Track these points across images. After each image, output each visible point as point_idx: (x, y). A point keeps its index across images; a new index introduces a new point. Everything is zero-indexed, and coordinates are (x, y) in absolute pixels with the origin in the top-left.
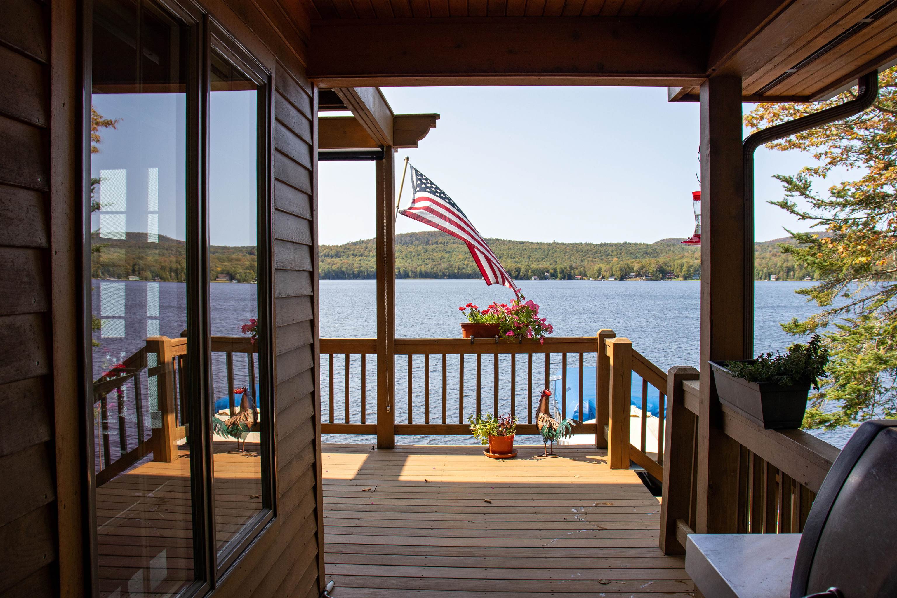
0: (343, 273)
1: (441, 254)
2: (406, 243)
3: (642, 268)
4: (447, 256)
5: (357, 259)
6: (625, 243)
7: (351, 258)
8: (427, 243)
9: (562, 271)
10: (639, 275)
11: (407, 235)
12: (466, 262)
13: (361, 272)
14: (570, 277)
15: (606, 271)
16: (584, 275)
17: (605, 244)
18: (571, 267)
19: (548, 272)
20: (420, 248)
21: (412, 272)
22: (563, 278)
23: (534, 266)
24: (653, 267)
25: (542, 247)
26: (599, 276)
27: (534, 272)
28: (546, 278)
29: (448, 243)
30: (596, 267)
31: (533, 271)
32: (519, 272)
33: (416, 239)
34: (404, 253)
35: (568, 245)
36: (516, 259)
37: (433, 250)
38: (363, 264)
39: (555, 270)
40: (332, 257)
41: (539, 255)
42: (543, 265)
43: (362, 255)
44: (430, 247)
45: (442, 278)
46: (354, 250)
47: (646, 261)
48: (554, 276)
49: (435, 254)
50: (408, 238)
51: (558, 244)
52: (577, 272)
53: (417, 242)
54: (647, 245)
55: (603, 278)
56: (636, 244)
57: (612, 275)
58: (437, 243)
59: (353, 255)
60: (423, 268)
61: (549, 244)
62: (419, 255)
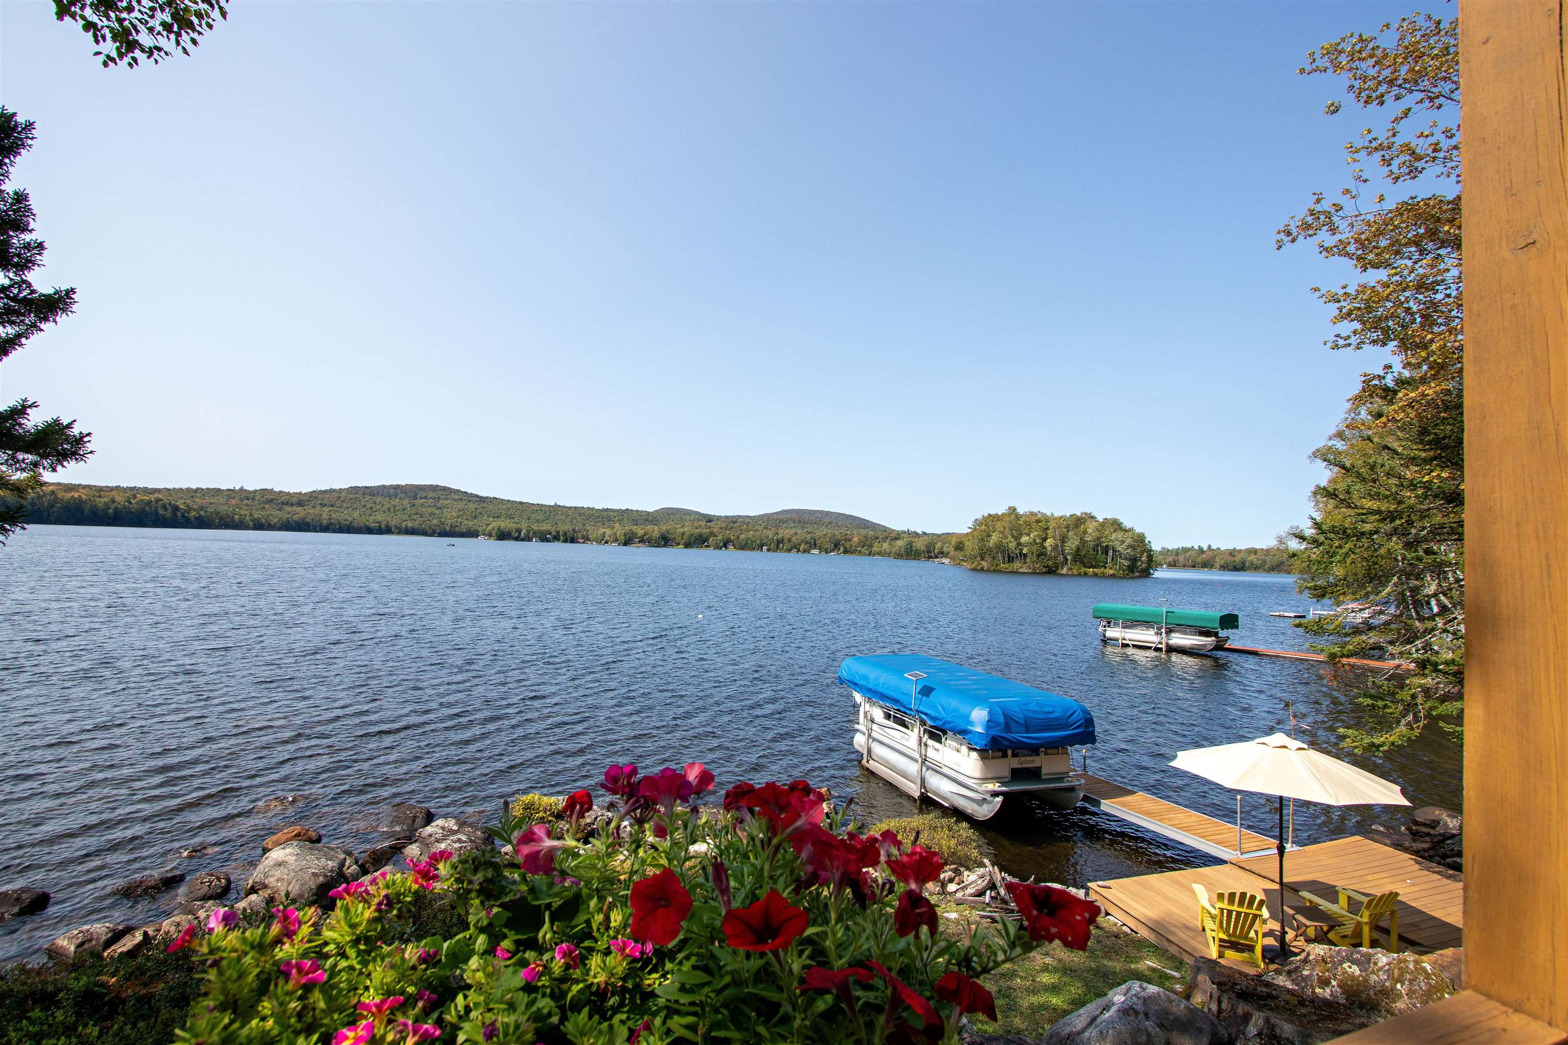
0: (308, 524)
1: (430, 510)
2: (389, 496)
3: (645, 534)
4: (437, 512)
5: (326, 509)
6: (627, 510)
7: (318, 508)
8: (415, 497)
9: (565, 534)
10: (642, 541)
11: (391, 486)
12: (459, 520)
13: (331, 524)
14: (573, 540)
15: (610, 536)
16: (586, 539)
17: (607, 510)
18: (574, 530)
19: (550, 534)
20: (406, 502)
21: (396, 527)
22: (565, 541)
23: (535, 527)
24: (656, 534)
25: (543, 508)
26: (602, 540)
27: (536, 534)
28: (548, 541)
29: (439, 498)
30: (601, 531)
31: (534, 533)
32: (520, 533)
33: (402, 492)
34: (386, 507)
35: (570, 508)
36: (516, 520)
37: (422, 505)
38: (334, 516)
39: (558, 532)
40: (292, 505)
41: (540, 517)
42: (545, 527)
43: (332, 506)
44: (418, 502)
45: (432, 535)
46: (323, 499)
47: (649, 528)
48: (556, 538)
49: (424, 510)
50: (392, 491)
51: (559, 506)
52: (580, 535)
53: (402, 495)
54: (648, 513)
55: (606, 542)
56: (637, 511)
57: (616, 540)
58: (426, 497)
59: (321, 504)
60: (410, 525)
61: (550, 506)
62: (404, 510)
